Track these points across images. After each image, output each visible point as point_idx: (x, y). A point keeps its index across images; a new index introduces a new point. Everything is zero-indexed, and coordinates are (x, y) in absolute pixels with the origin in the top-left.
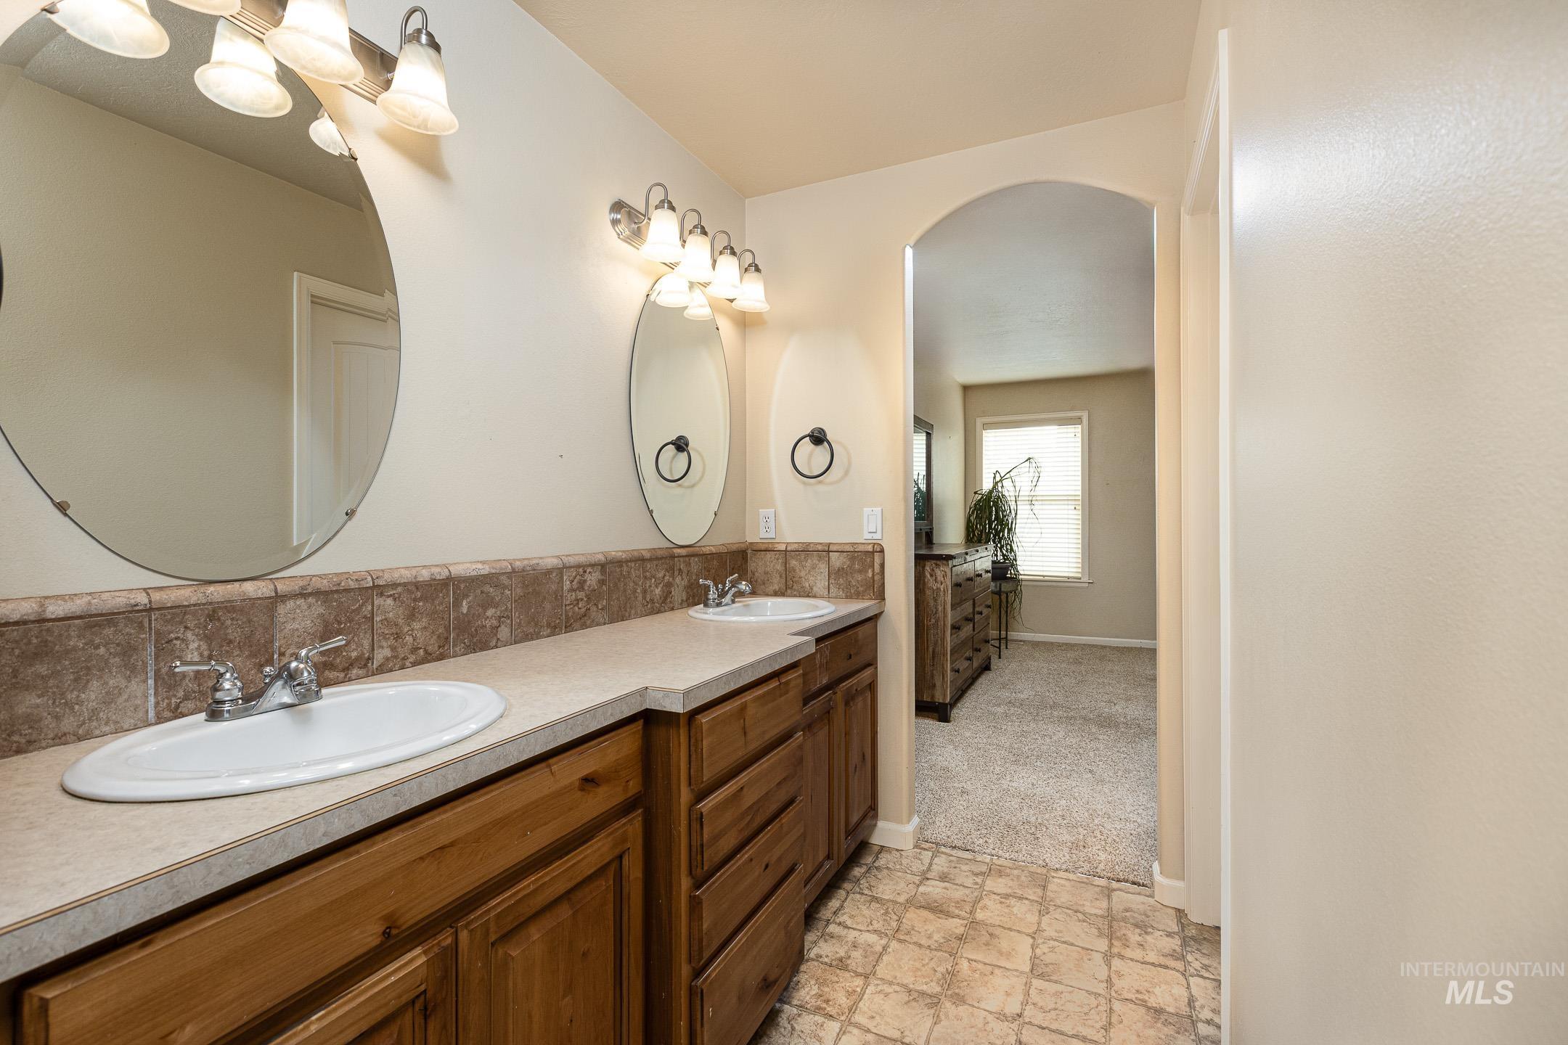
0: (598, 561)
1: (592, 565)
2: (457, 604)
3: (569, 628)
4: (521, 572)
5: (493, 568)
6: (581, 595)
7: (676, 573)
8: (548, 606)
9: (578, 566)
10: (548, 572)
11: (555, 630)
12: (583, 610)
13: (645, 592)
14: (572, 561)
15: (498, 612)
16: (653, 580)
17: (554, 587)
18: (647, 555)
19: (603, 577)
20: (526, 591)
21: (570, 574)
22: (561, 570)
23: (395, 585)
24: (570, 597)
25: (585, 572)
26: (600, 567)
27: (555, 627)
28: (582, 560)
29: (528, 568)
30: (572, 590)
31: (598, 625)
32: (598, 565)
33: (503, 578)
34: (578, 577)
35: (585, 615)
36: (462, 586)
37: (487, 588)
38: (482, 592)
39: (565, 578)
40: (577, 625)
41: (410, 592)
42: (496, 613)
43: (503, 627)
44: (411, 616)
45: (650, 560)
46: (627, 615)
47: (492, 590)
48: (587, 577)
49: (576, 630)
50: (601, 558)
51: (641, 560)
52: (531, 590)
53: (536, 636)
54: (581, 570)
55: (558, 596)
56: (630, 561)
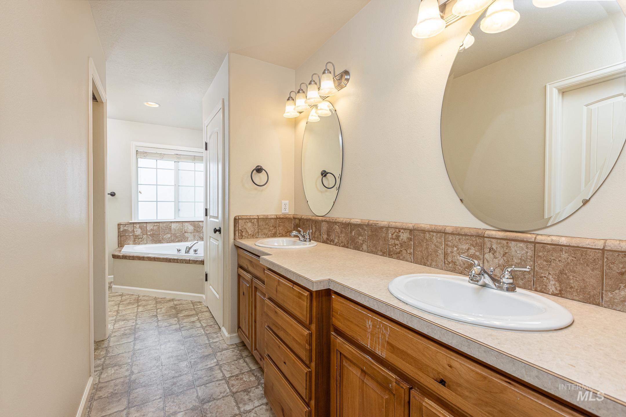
0: (407, 227)
1: (405, 229)
2: (351, 232)
3: (390, 255)
4: (370, 225)
5: (362, 222)
6: (397, 242)
7: (487, 250)
8: (381, 243)
9: (396, 228)
10: (382, 228)
11: (384, 254)
12: (398, 250)
13: (446, 254)
14: (393, 225)
15: (363, 239)
16: (455, 249)
17: (384, 235)
18: (449, 230)
19: (411, 237)
20: (373, 234)
21: (392, 231)
22: (388, 228)
23: (338, 223)
24: (392, 242)
25: (400, 231)
26: (409, 231)
27: (384, 253)
28: (399, 225)
29: (373, 225)
30: (392, 238)
31: (407, 261)
32: (408, 229)
33: (365, 226)
34: (396, 233)
35: (399, 253)
36: (353, 226)
37: (359, 229)
38: (358, 230)
39: (389, 232)
40: (395, 256)
41: (341, 225)
42: (362, 239)
43: (364, 244)
44: (341, 232)
45: (452, 234)
46: (428, 263)
47: (361, 230)
48: (400, 234)
49: (394, 258)
50: (411, 226)
51: (443, 233)
52: (374, 233)
53: (375, 253)
54: (397, 230)
55: (385, 239)
56: (432, 231)
